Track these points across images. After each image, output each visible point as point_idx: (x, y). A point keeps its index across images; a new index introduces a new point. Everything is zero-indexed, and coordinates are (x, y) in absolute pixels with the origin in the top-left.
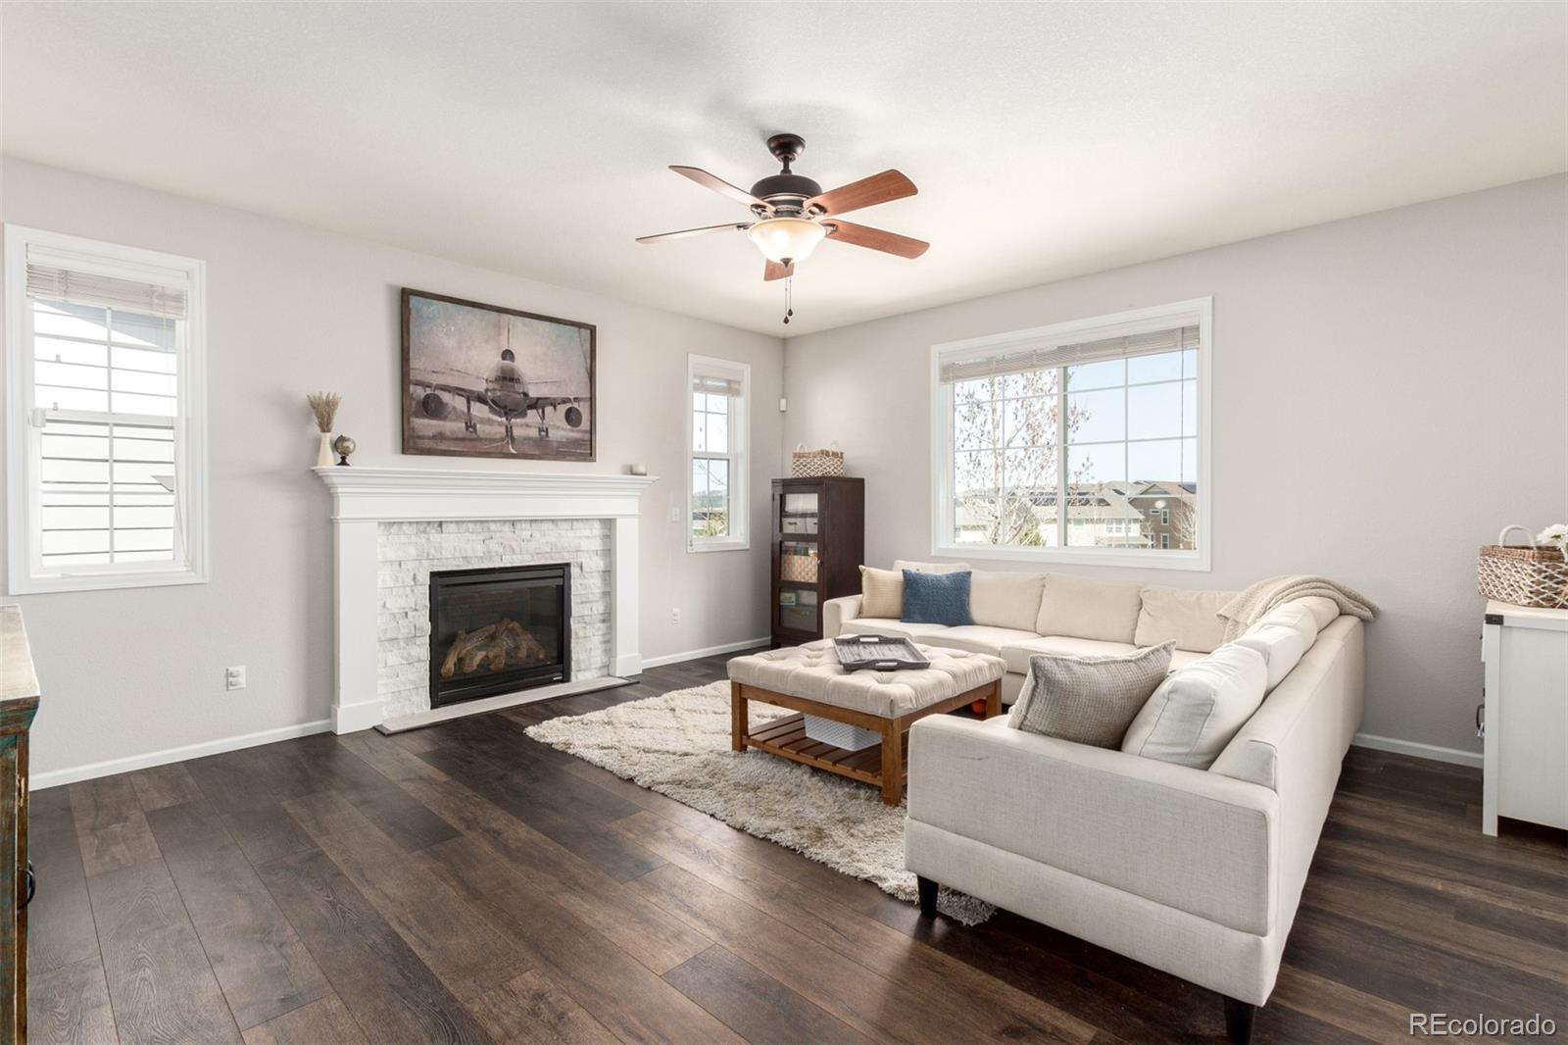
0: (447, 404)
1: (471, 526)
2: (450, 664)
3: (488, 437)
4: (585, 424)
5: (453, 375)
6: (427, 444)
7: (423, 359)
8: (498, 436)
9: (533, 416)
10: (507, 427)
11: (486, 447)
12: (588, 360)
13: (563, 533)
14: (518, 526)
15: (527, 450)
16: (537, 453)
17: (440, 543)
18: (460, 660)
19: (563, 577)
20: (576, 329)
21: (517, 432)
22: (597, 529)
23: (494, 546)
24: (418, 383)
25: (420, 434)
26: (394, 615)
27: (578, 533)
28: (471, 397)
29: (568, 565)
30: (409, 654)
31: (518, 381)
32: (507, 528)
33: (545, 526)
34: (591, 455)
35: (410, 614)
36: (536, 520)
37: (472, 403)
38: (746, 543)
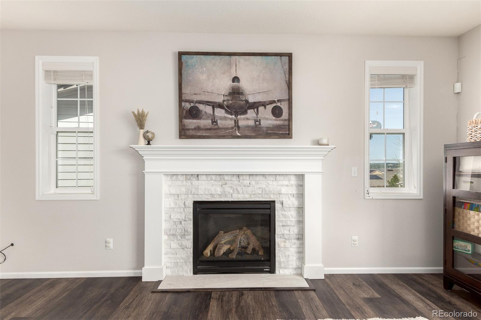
0: (201, 111)
1: (213, 177)
2: (208, 252)
3: (224, 127)
4: (285, 115)
5: (205, 95)
6: (191, 133)
7: (189, 88)
8: (230, 126)
9: (251, 113)
10: (235, 121)
11: (222, 133)
12: (287, 76)
13: (271, 183)
14: (241, 178)
15: (247, 133)
16: (253, 134)
17: (198, 186)
18: (215, 248)
19: (270, 209)
20: (279, 57)
21: (241, 123)
22: (293, 181)
23: (227, 189)
24: (187, 101)
25: (188, 128)
26: (175, 222)
27: (280, 183)
28: (215, 105)
29: (274, 202)
30: (182, 244)
31: (242, 94)
32: (235, 178)
33: (258, 178)
34: (289, 134)
35: (182, 222)
36: (252, 175)
37: (215, 109)
38: (419, 194)
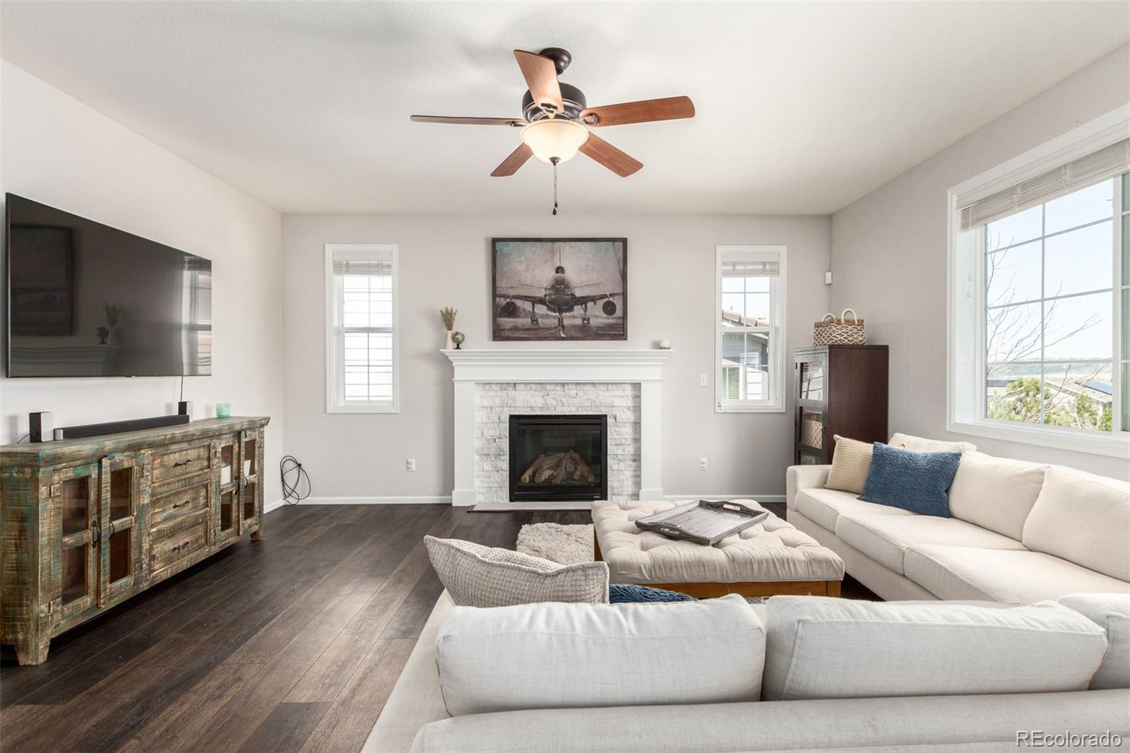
0: (519, 308)
1: (533, 386)
2: (526, 477)
3: (547, 327)
4: (619, 312)
5: (524, 288)
6: (507, 334)
7: (505, 280)
8: (553, 326)
9: (578, 310)
10: (559, 319)
11: (544, 334)
12: (621, 265)
13: (601, 393)
14: (566, 387)
15: (573, 334)
16: (580, 336)
17: (515, 397)
18: (534, 474)
19: (601, 424)
20: (611, 243)
21: (566, 322)
22: (629, 391)
23: (551, 401)
24: (501, 296)
25: (503, 328)
26: (488, 440)
27: (613, 393)
28: (535, 301)
29: (606, 416)
30: (496, 465)
31: (567, 286)
32: (558, 388)
33: (587, 387)
34: (623, 335)
35: (497, 440)
36: (580, 384)
37: (536, 305)
38: (781, 407)
